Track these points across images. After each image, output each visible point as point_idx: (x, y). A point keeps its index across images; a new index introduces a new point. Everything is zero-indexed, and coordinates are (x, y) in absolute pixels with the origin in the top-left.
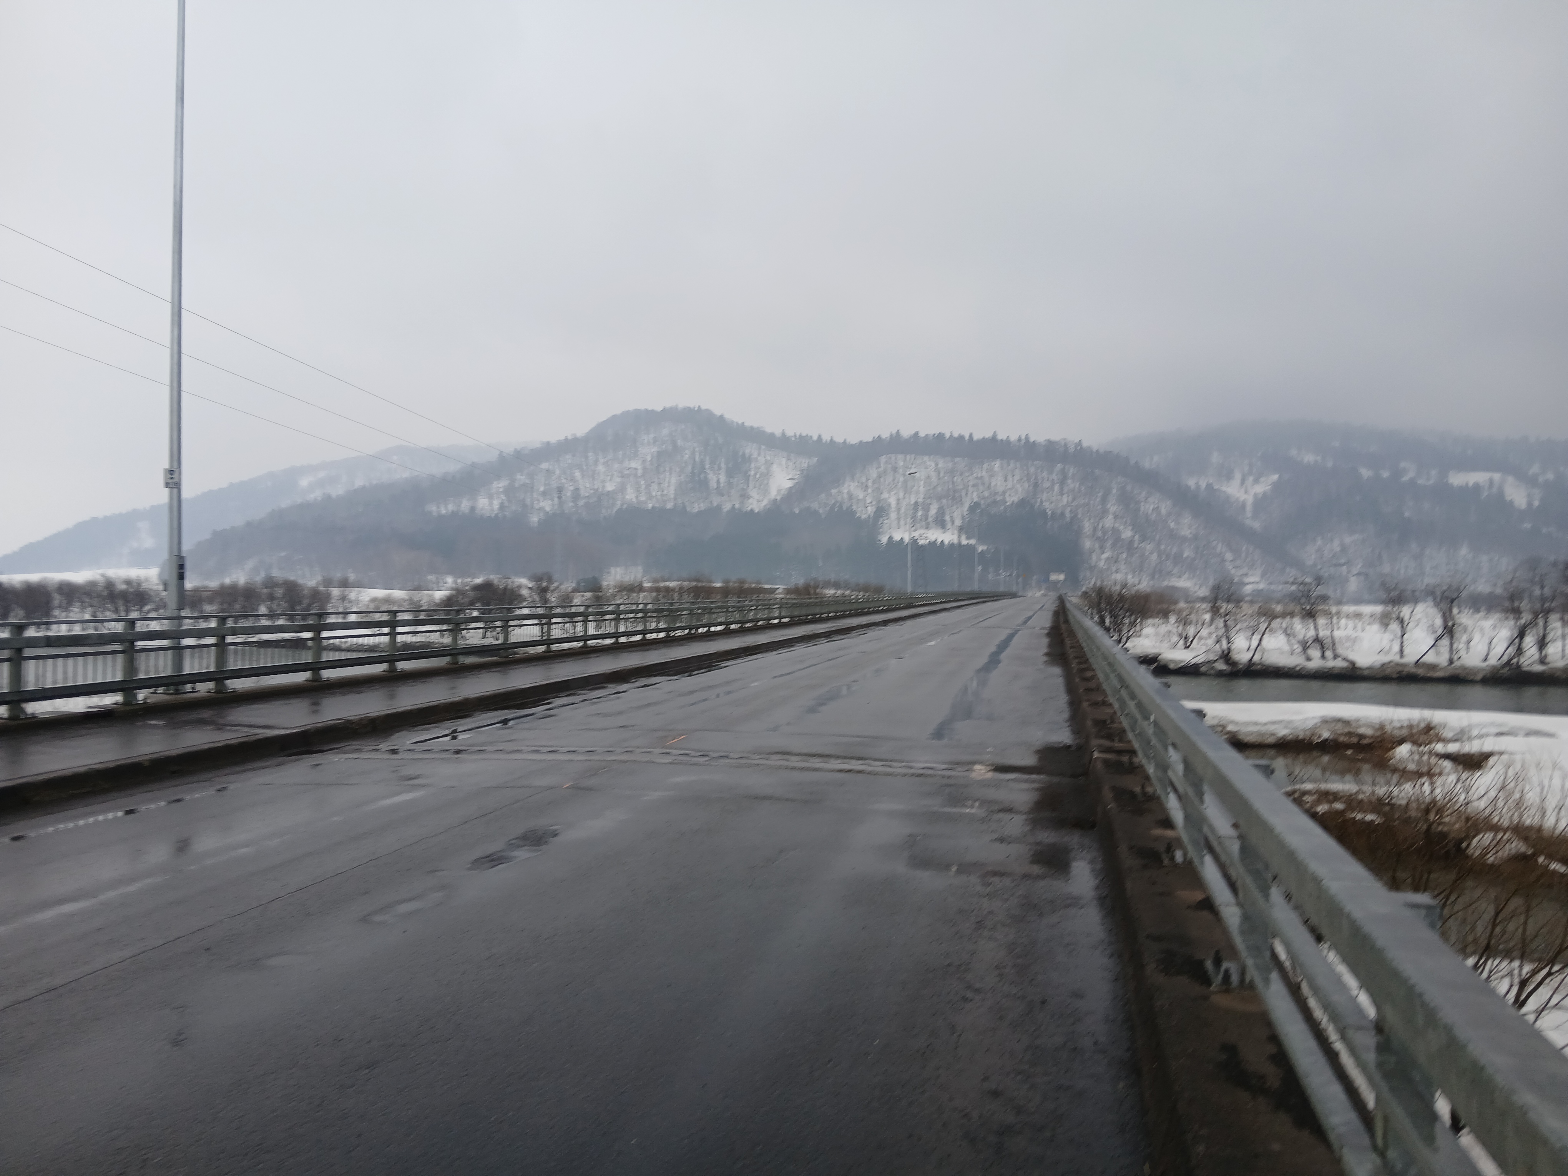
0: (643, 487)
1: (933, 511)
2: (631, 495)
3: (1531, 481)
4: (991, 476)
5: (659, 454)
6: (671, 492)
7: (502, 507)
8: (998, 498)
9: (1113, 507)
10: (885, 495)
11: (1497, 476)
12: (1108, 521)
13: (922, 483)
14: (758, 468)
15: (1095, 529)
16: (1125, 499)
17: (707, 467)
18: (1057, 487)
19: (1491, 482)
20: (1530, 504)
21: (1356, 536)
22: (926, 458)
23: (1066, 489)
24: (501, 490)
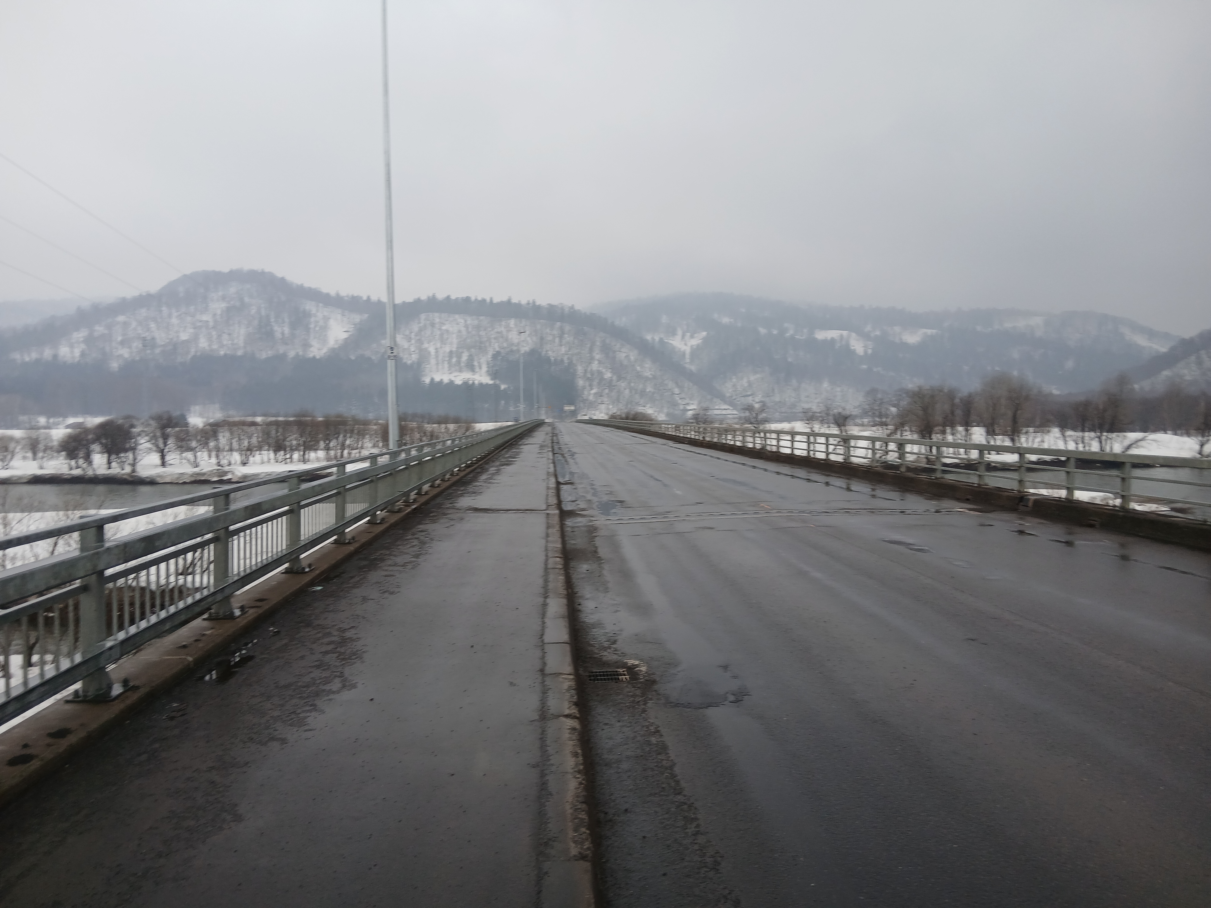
0: (215, 337)
1: (465, 357)
2: (203, 343)
3: (865, 336)
4: (508, 331)
5: (228, 309)
6: (241, 342)
7: (83, 354)
8: (515, 348)
9: (597, 356)
10: (426, 345)
11: (845, 333)
12: (595, 366)
13: (454, 336)
14: (317, 322)
15: (586, 371)
16: (606, 349)
17: (272, 320)
18: (557, 340)
19: (841, 336)
20: (866, 352)
21: (758, 376)
22: (457, 316)
23: (564, 341)
24: (82, 339)
